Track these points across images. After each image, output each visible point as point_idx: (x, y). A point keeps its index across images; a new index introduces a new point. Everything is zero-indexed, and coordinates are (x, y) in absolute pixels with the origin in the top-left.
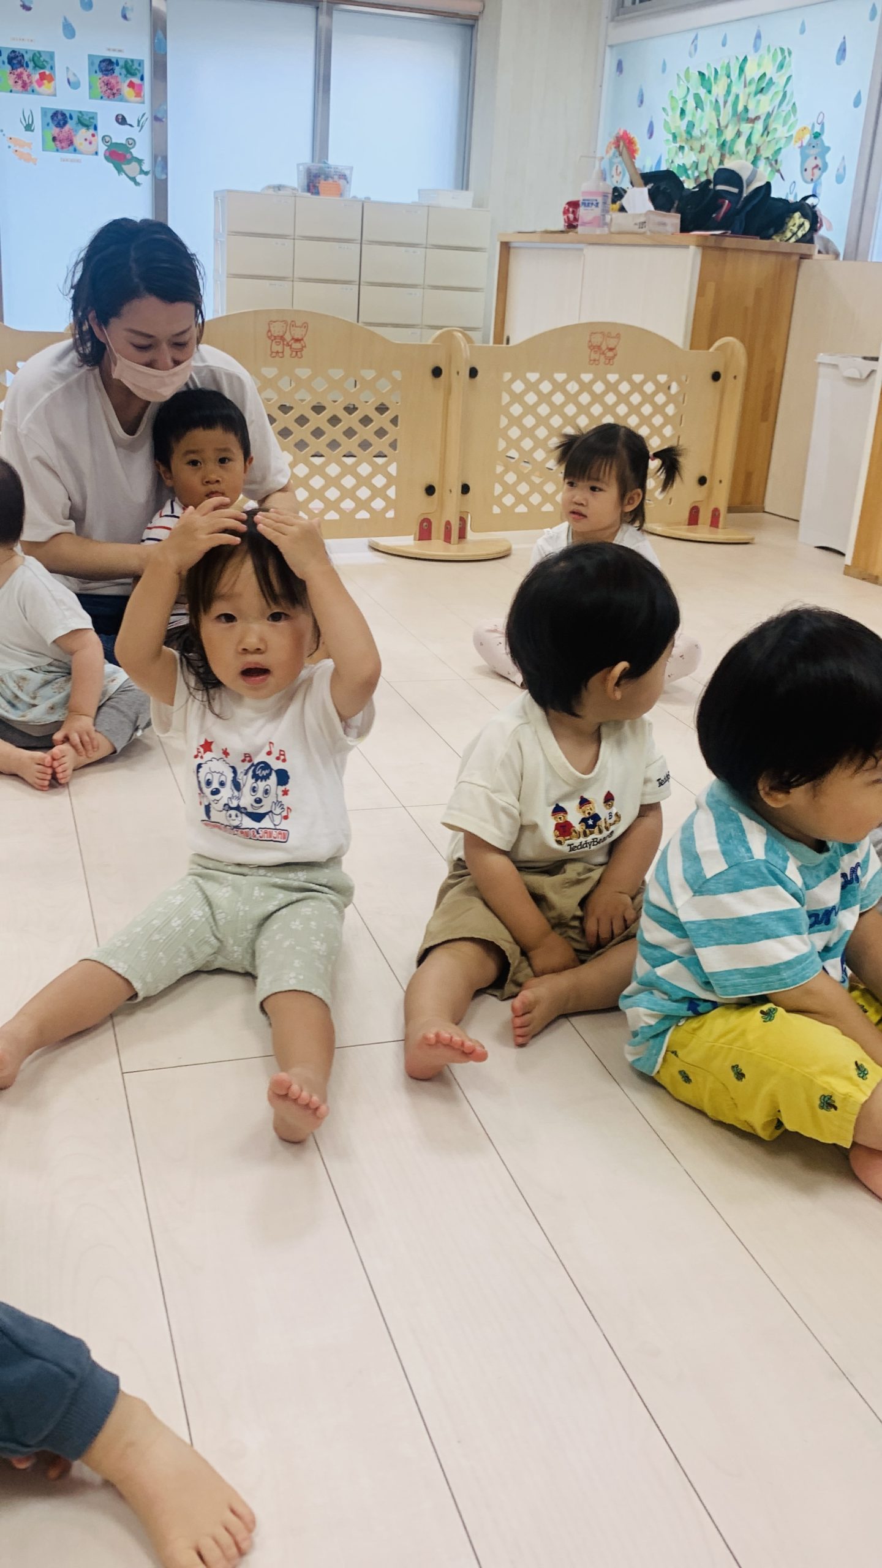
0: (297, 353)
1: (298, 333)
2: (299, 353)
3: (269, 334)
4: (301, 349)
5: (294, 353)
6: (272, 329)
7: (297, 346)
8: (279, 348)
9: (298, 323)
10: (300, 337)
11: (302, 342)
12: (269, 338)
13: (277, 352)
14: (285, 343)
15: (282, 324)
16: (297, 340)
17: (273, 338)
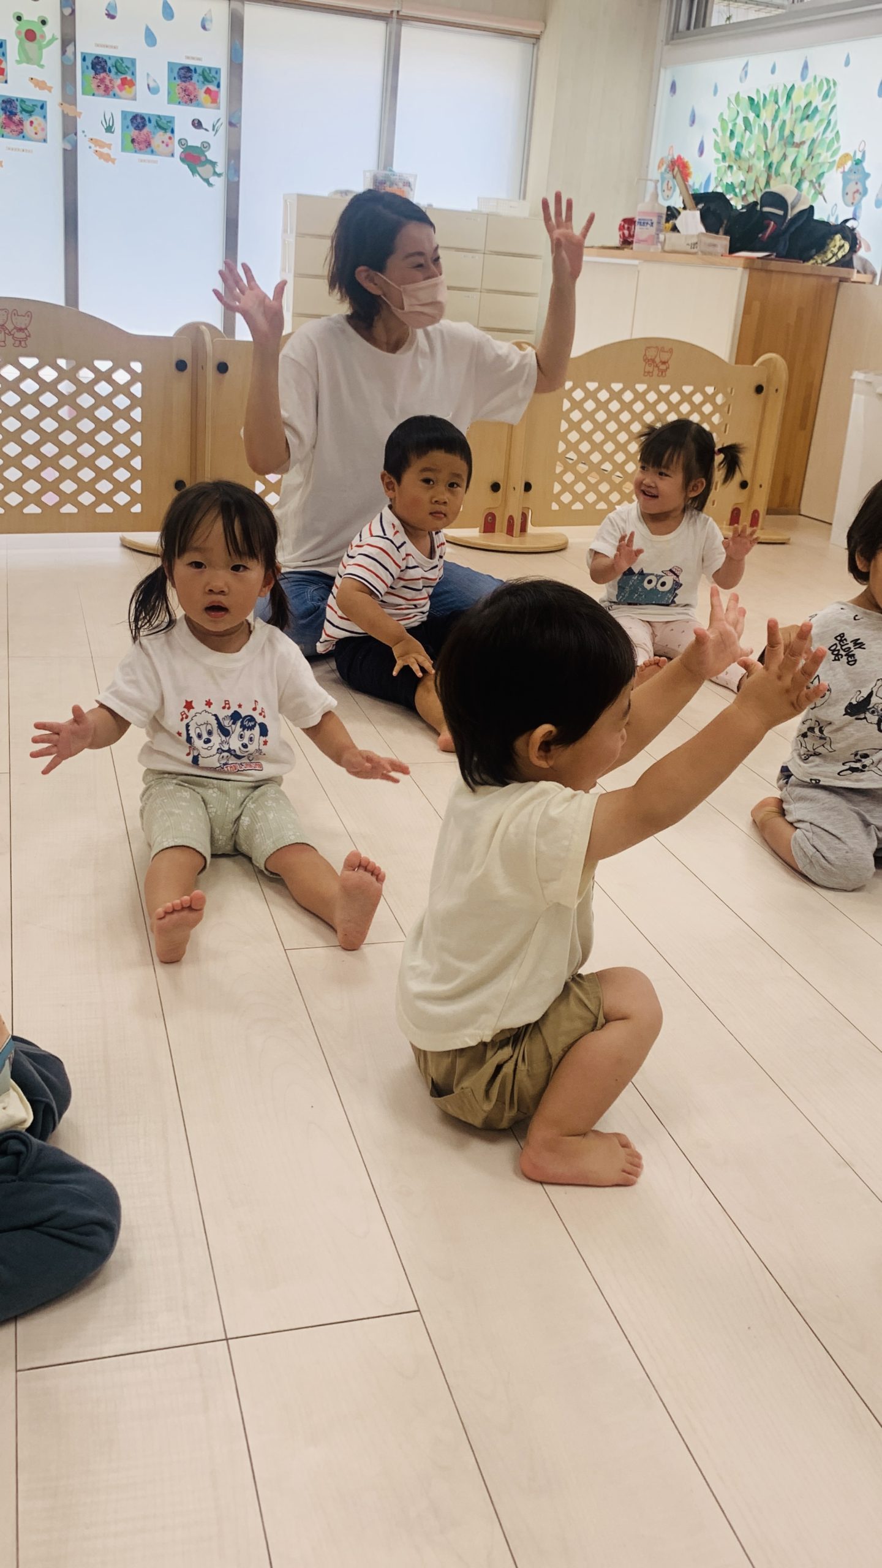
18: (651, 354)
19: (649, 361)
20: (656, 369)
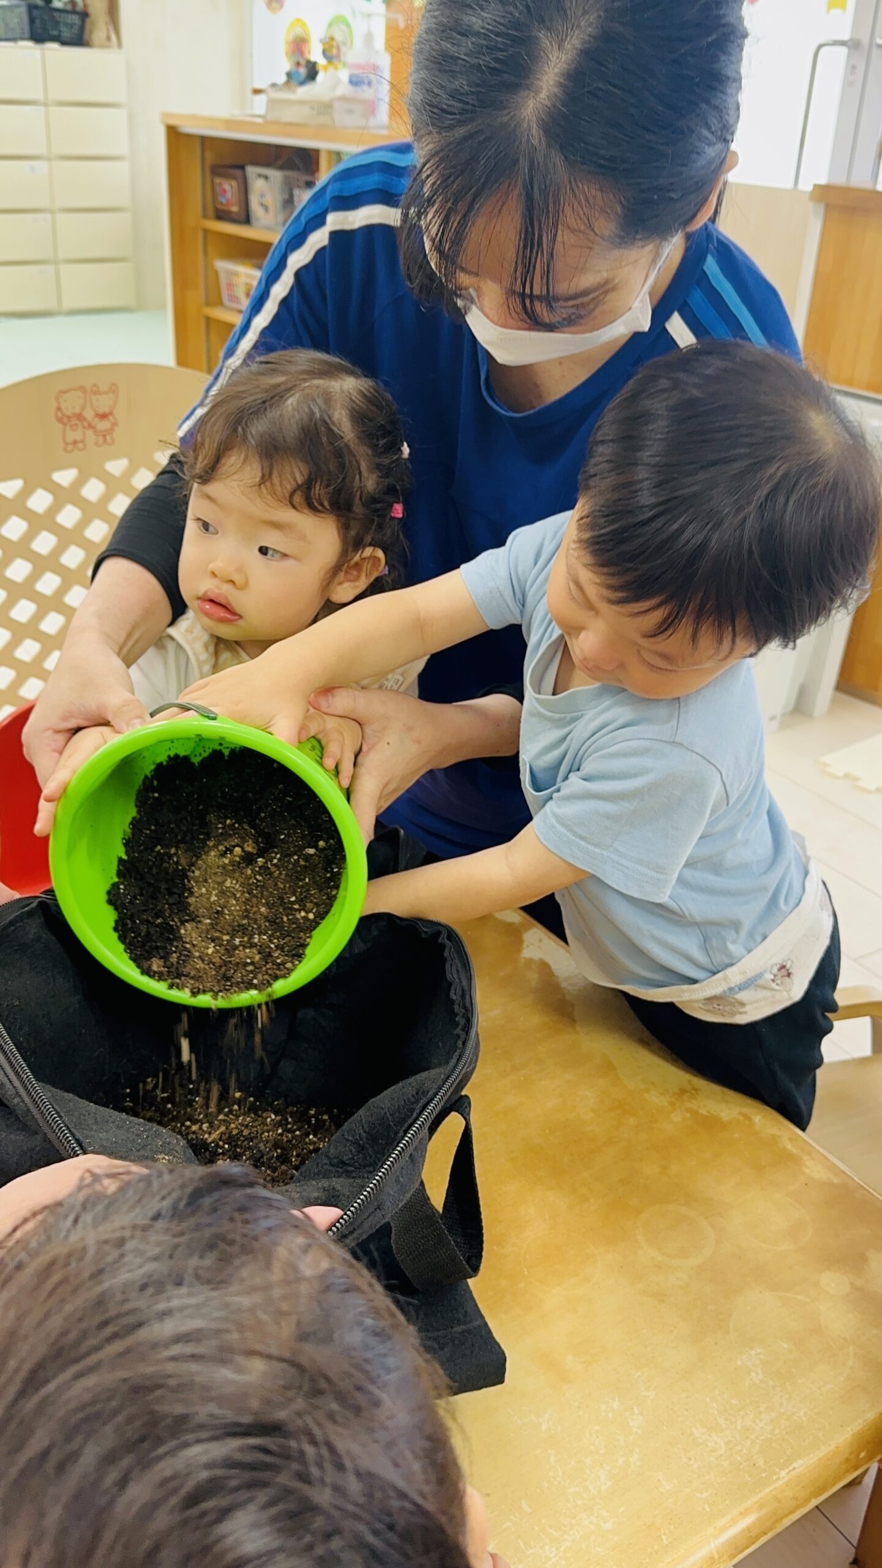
0: (105, 437)
1: (103, 403)
2: (108, 438)
3: (59, 414)
4: (111, 431)
5: (101, 439)
6: (63, 405)
7: (104, 425)
8: (77, 435)
9: (103, 387)
10: (107, 410)
11: (111, 418)
12: (59, 420)
13: (75, 442)
14: (86, 424)
15: (79, 393)
16: (103, 416)
17: (65, 420)
18: (72, 404)
19: (69, 418)
20: (90, 433)
